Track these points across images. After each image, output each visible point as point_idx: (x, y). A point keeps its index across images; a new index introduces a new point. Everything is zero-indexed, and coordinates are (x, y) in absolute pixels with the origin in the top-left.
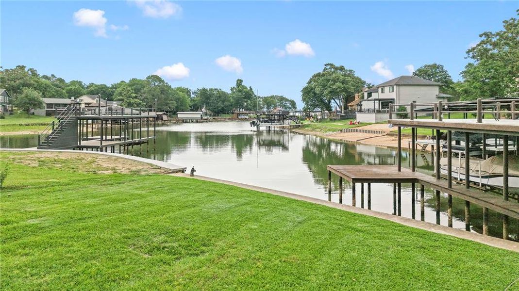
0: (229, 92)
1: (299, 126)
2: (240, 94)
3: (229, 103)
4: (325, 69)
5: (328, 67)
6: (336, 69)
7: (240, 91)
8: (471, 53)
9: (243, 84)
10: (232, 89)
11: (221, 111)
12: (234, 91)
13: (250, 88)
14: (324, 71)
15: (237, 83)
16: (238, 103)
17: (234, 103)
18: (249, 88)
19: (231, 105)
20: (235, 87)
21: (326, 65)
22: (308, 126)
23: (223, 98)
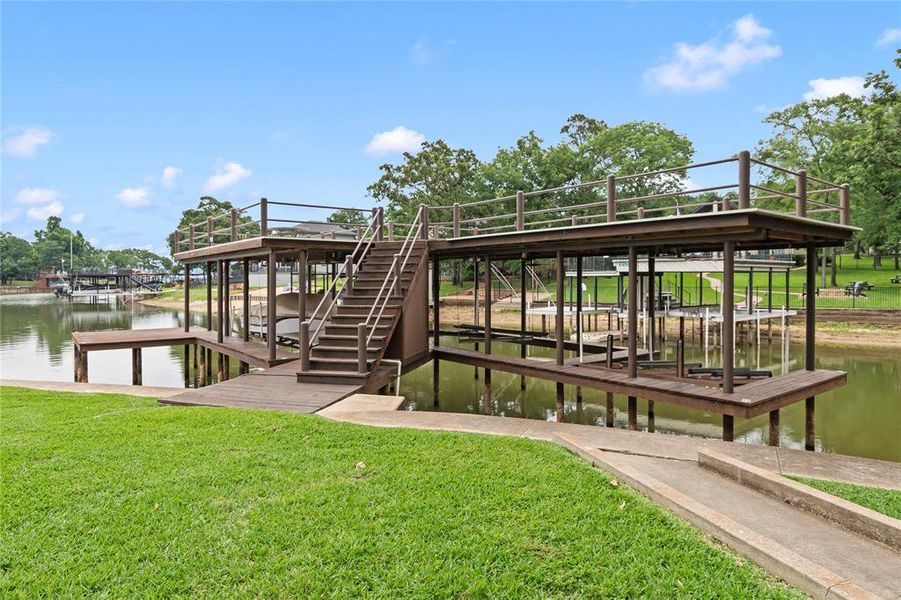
0: (32, 240)
1: (155, 295)
2: (55, 243)
3: (29, 260)
4: (201, 205)
5: (206, 201)
6: (219, 205)
7: (54, 238)
8: (372, 190)
9: (62, 225)
10: (37, 234)
11: (9, 275)
12: (43, 237)
13: (78, 232)
14: (200, 207)
15: (50, 223)
16: (50, 260)
17: (40, 260)
18: (75, 234)
19: (35, 264)
20: (46, 230)
21: (202, 199)
22: (169, 295)
23: (13, 250)
